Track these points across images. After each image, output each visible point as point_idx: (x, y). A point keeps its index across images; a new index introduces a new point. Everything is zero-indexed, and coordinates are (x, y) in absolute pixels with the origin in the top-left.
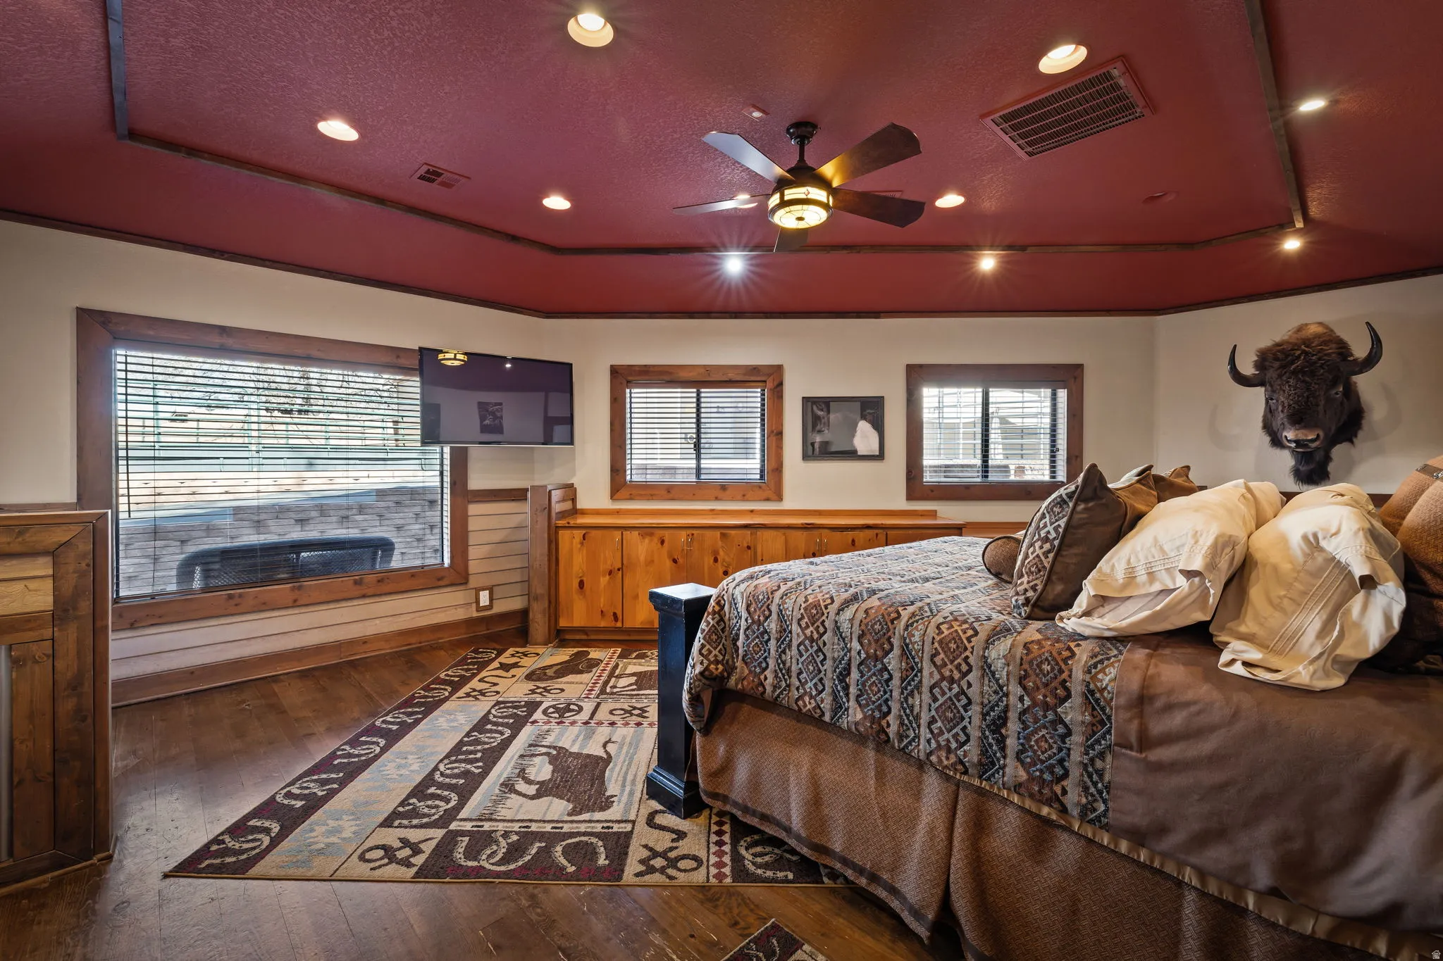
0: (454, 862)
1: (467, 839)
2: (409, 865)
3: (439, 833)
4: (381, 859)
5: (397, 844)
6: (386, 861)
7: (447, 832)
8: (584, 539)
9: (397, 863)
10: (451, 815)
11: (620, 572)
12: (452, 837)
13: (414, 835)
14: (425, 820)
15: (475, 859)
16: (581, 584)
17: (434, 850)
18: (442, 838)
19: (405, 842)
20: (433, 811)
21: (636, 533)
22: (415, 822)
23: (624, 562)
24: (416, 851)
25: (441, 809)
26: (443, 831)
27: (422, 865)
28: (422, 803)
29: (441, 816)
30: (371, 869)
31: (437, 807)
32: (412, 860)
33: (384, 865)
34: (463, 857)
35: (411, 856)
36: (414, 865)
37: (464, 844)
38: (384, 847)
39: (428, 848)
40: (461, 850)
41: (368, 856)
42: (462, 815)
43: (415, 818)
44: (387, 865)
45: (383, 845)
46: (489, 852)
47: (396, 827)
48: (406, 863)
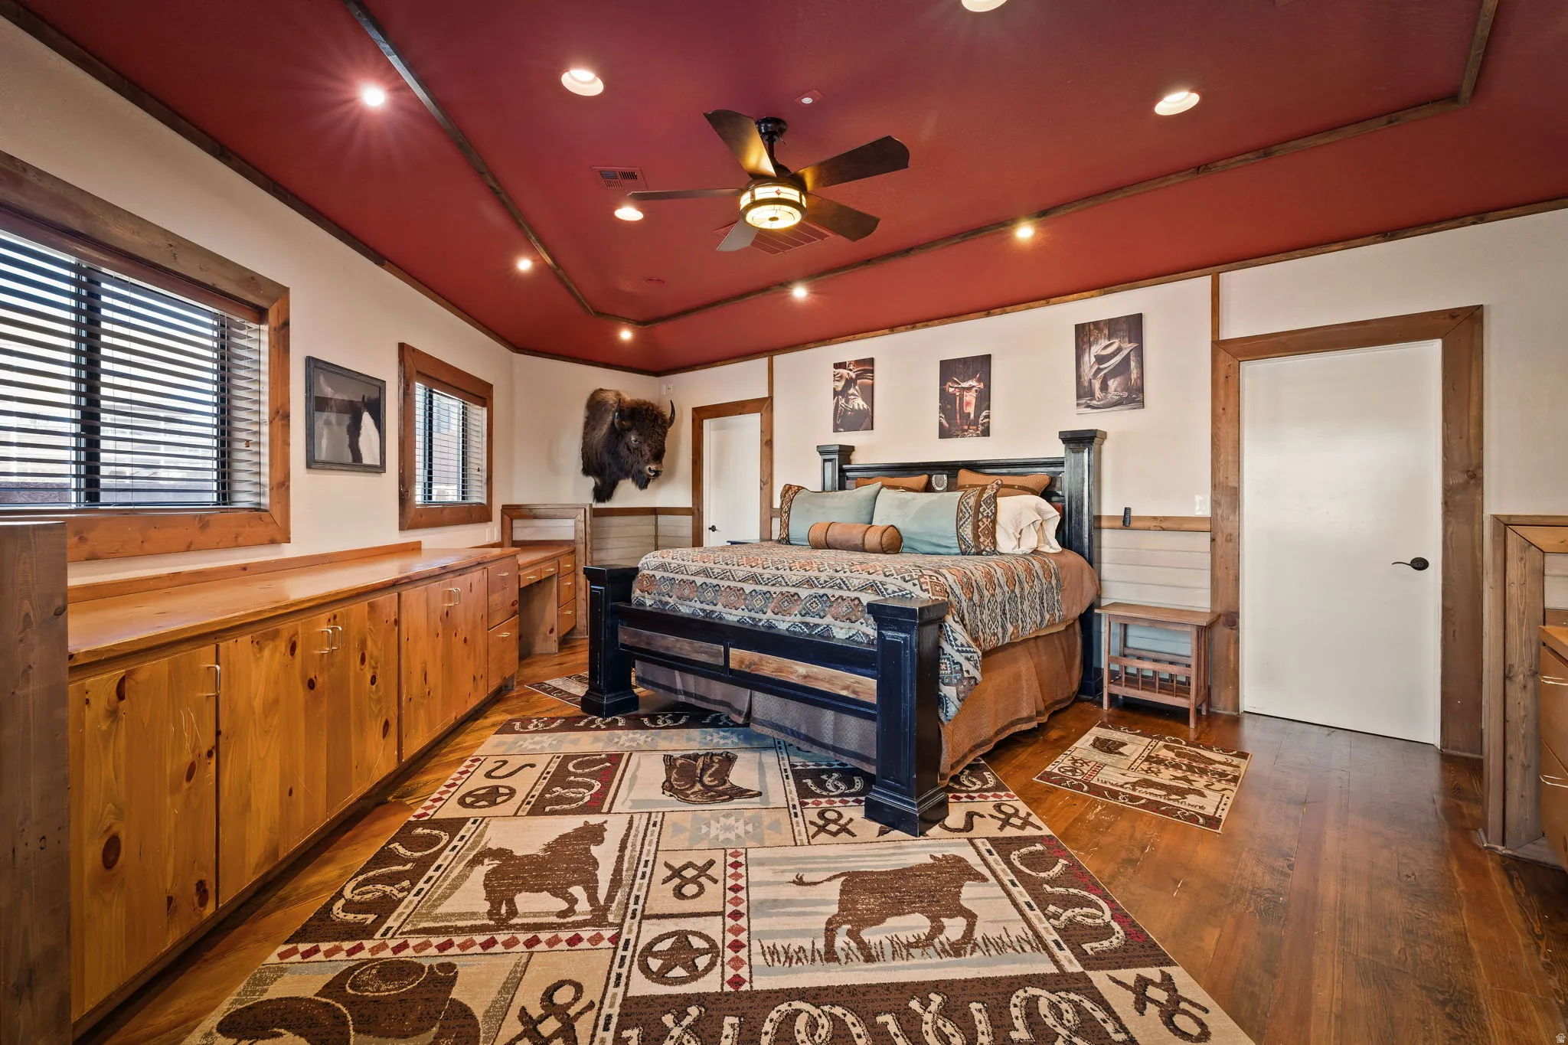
0: (1126, 941)
1: (1086, 947)
2: (1167, 980)
3: (1099, 978)
4: (1186, 1013)
5: (1152, 1010)
6: (1183, 1005)
7: (1091, 969)
8: (121, 696)
9: (1176, 991)
10: (1058, 982)
11: (213, 761)
12: (1091, 962)
13: (1122, 1002)
14: (1088, 1005)
15: (1108, 925)
16: (112, 849)
17: (1126, 967)
18: (1103, 969)
19: (1141, 1005)
20: (1064, 1006)
21: (245, 640)
22: (1099, 1015)
23: (223, 728)
24: (1143, 983)
25: (1054, 998)
26: (1090, 974)
27: (1156, 965)
28: (1059, 1030)
29: (1068, 991)
30: (1206, 1011)
31: (1053, 1006)
32: (1158, 979)
33: (1191, 1003)
34: (1114, 937)
35: (1153, 983)
36: (1163, 973)
37: (1094, 945)
38: (1169, 1022)
39: (1129, 975)
40: (1106, 943)
41: (1195, 1030)
42: (1051, 969)
43: (1093, 1018)
44: (1186, 1000)
45: (1165, 1023)
46: (1090, 921)
47: (1127, 1032)
48: (1167, 983)
